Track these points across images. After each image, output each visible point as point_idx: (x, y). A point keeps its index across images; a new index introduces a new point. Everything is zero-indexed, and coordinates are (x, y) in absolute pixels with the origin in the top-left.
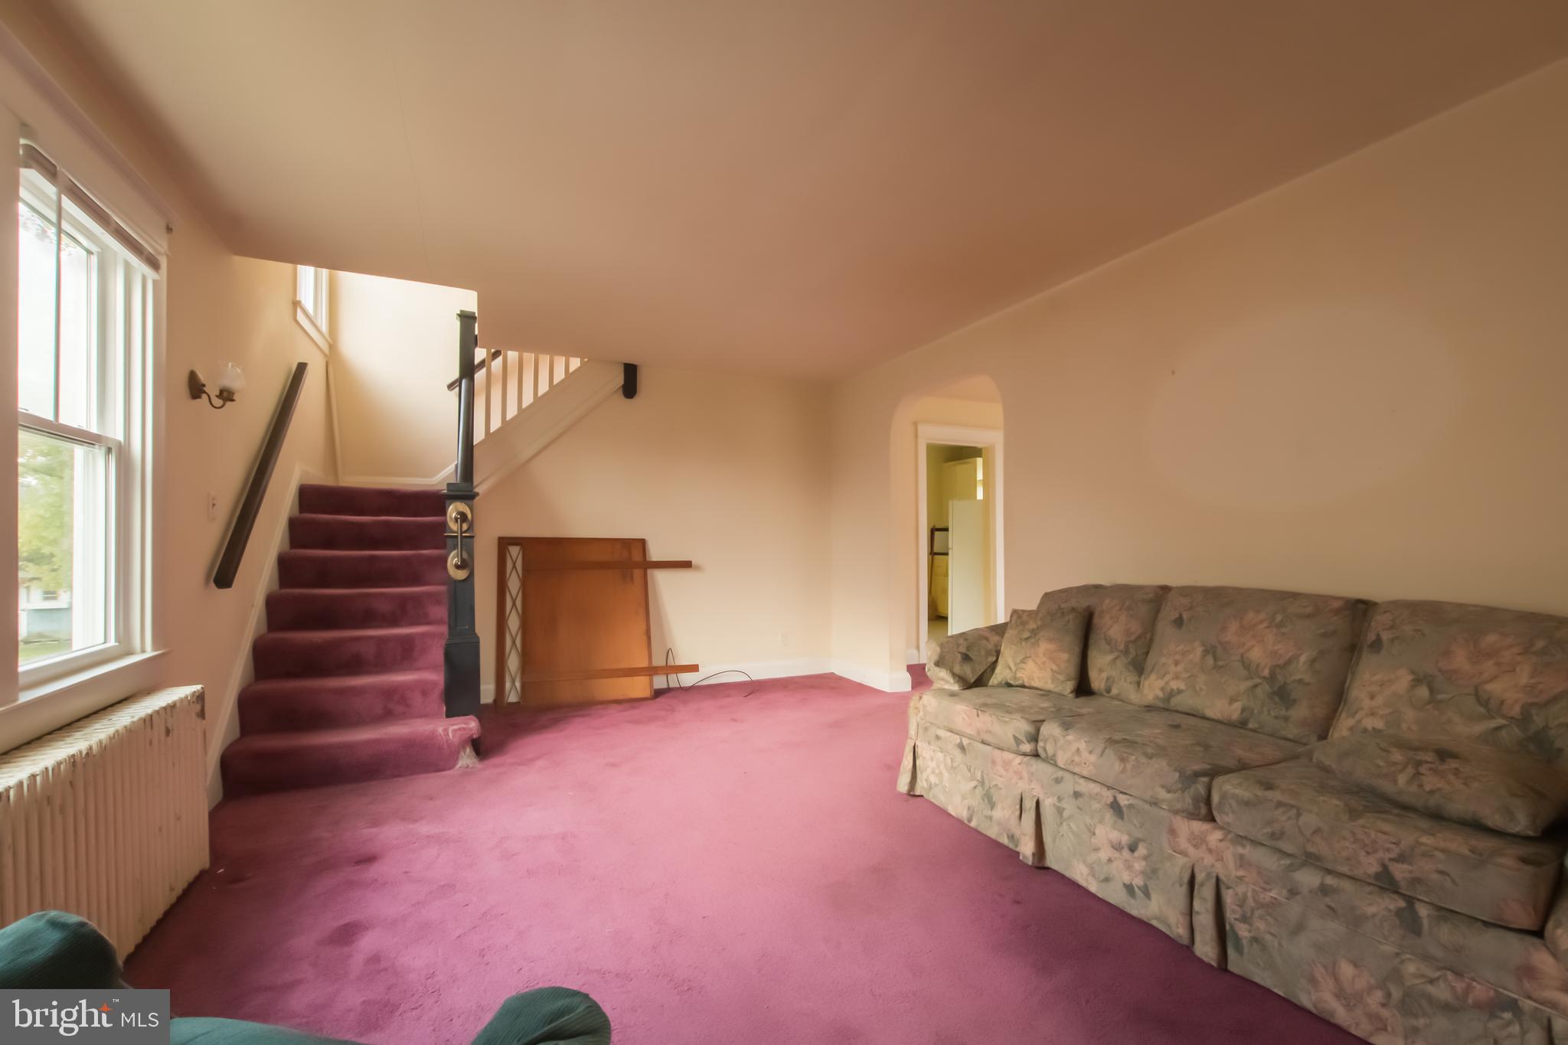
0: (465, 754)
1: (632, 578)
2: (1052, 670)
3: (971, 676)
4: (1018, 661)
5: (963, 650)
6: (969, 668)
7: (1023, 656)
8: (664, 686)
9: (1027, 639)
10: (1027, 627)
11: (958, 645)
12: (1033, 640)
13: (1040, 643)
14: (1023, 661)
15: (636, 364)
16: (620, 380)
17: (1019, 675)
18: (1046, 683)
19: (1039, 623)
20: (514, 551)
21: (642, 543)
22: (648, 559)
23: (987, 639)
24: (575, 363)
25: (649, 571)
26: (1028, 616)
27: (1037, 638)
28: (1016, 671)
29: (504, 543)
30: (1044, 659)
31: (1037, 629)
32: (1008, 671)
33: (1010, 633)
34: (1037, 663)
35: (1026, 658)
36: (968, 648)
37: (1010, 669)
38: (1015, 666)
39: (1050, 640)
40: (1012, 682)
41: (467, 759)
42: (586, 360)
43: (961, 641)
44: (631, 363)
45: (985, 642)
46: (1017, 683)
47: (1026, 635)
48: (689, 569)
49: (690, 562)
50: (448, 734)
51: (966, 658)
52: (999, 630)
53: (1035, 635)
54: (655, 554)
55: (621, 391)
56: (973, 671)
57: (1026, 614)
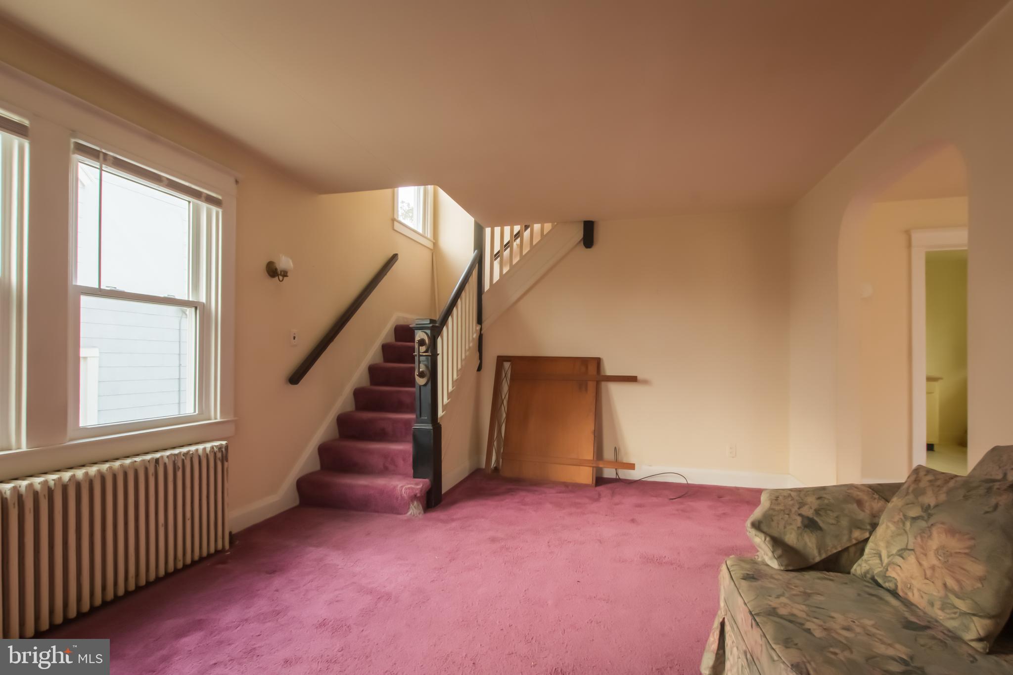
0: (413, 505)
1: (586, 390)
2: (945, 585)
3: (816, 552)
4: (894, 551)
5: (808, 512)
6: (814, 540)
7: (903, 546)
8: (613, 476)
9: (915, 519)
10: (921, 499)
11: (802, 504)
12: (923, 524)
13: (935, 532)
14: (901, 554)
15: (593, 220)
16: (579, 234)
17: (891, 573)
18: (932, 604)
19: (943, 497)
20: (507, 365)
21: (598, 361)
22: (602, 374)
23: (859, 503)
24: (548, 227)
25: (603, 384)
26: (930, 481)
27: (930, 524)
28: (889, 564)
29: (501, 360)
30: (935, 562)
31: (936, 506)
32: (878, 561)
33: (896, 502)
34: (920, 564)
35: (906, 549)
36: (817, 512)
37: (881, 559)
38: (889, 556)
39: (952, 532)
40: (880, 581)
41: (415, 510)
42: (555, 223)
43: (811, 500)
44: (591, 220)
45: (855, 506)
46: (887, 585)
47: (915, 512)
48: (634, 383)
49: (636, 377)
50: (402, 490)
51: (810, 525)
52: (884, 492)
53: (930, 516)
54: (609, 369)
55: (582, 243)
56: (820, 548)
57: (930, 477)
